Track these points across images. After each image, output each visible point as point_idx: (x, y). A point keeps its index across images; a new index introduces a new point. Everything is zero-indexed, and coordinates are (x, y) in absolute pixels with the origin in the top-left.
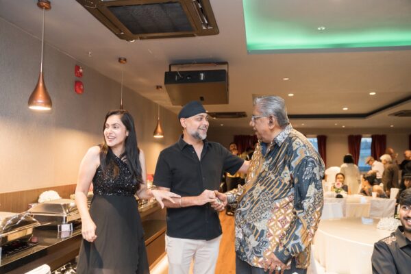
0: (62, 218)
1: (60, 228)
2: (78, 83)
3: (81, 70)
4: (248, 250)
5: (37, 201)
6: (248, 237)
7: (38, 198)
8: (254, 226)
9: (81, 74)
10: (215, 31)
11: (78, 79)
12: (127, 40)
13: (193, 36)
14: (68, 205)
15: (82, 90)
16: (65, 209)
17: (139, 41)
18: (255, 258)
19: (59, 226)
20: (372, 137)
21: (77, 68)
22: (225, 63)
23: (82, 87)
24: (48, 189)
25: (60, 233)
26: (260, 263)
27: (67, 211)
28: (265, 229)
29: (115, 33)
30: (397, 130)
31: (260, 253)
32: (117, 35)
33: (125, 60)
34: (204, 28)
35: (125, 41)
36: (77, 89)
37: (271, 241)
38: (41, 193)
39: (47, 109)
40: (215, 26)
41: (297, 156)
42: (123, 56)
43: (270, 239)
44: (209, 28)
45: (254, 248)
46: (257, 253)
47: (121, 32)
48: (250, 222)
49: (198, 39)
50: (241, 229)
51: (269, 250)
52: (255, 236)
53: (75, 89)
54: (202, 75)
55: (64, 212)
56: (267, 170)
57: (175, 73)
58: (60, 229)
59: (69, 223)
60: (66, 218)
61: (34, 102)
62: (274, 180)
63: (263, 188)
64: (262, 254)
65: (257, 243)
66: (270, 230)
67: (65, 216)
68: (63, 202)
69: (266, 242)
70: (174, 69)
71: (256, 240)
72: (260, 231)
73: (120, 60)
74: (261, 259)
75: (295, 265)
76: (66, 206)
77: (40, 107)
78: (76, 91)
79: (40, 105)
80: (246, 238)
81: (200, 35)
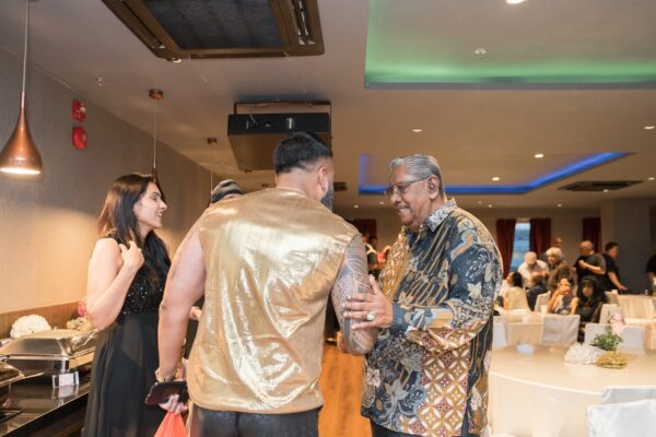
0: (59, 362)
1: (57, 380)
2: (78, 131)
3: (83, 109)
4: (389, 406)
5: (8, 336)
6: (391, 384)
7: (10, 328)
8: (401, 366)
9: (83, 116)
10: (318, 50)
11: (78, 123)
12: (169, 60)
13: (282, 55)
14: (69, 339)
15: (85, 143)
16: (65, 347)
17: (189, 61)
18: (401, 418)
19: (54, 377)
20: (531, 222)
21: (77, 105)
22: (327, 103)
23: (84, 138)
24: (27, 313)
25: (57, 390)
26: (410, 426)
27: (69, 349)
28: (419, 370)
29: (149, 48)
30: (567, 212)
31: (412, 410)
32: (153, 50)
33: (161, 93)
34: (302, 43)
35: (165, 60)
36: (77, 142)
37: (429, 390)
38: (16, 320)
39: (34, 172)
40: (320, 40)
41: (462, 241)
42: (157, 87)
43: (427, 386)
44: (311, 43)
45: (400, 401)
46: (406, 409)
47: (161, 44)
48: (394, 358)
49: (290, 60)
50: (378, 371)
51: (426, 405)
52: (402, 381)
53: (73, 140)
54: (291, 120)
55: (64, 353)
56: (415, 270)
57: (246, 117)
58: (57, 383)
59: (72, 371)
60: (67, 362)
61: (11, 160)
62: (426, 284)
63: (411, 298)
64: (415, 411)
65: (406, 394)
66: (426, 372)
67: (66, 359)
68: (58, 334)
69: (421, 392)
70: (242, 111)
71: (404, 388)
72: (410, 373)
73: (152, 93)
74: (412, 421)
75: (468, 428)
76: (65, 342)
77: (20, 169)
78: (74, 144)
79: (20, 166)
80: (387, 385)
81: (293, 54)
